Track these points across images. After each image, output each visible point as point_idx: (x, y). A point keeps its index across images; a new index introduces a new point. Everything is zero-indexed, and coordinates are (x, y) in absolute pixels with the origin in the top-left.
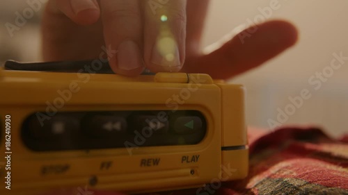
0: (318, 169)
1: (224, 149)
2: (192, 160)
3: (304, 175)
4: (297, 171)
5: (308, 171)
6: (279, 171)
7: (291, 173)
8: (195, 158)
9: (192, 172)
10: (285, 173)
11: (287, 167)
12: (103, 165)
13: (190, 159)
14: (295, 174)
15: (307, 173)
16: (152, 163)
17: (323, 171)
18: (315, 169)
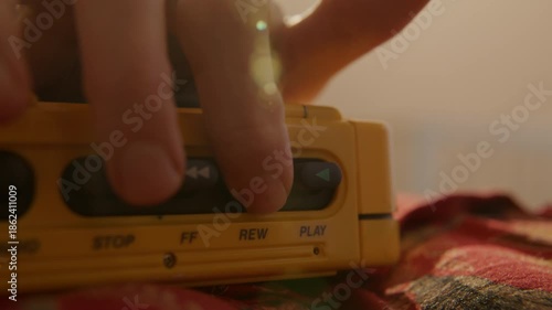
0: (507, 262)
1: (362, 217)
2: (315, 233)
3: (486, 270)
4: (475, 264)
5: (491, 265)
6: (447, 264)
7: (466, 267)
8: (319, 230)
9: (316, 251)
10: (457, 268)
11: (459, 259)
12: (183, 237)
13: (312, 231)
14: (471, 269)
15: (490, 269)
16: (256, 236)
17: (515, 265)
18: (502, 262)
